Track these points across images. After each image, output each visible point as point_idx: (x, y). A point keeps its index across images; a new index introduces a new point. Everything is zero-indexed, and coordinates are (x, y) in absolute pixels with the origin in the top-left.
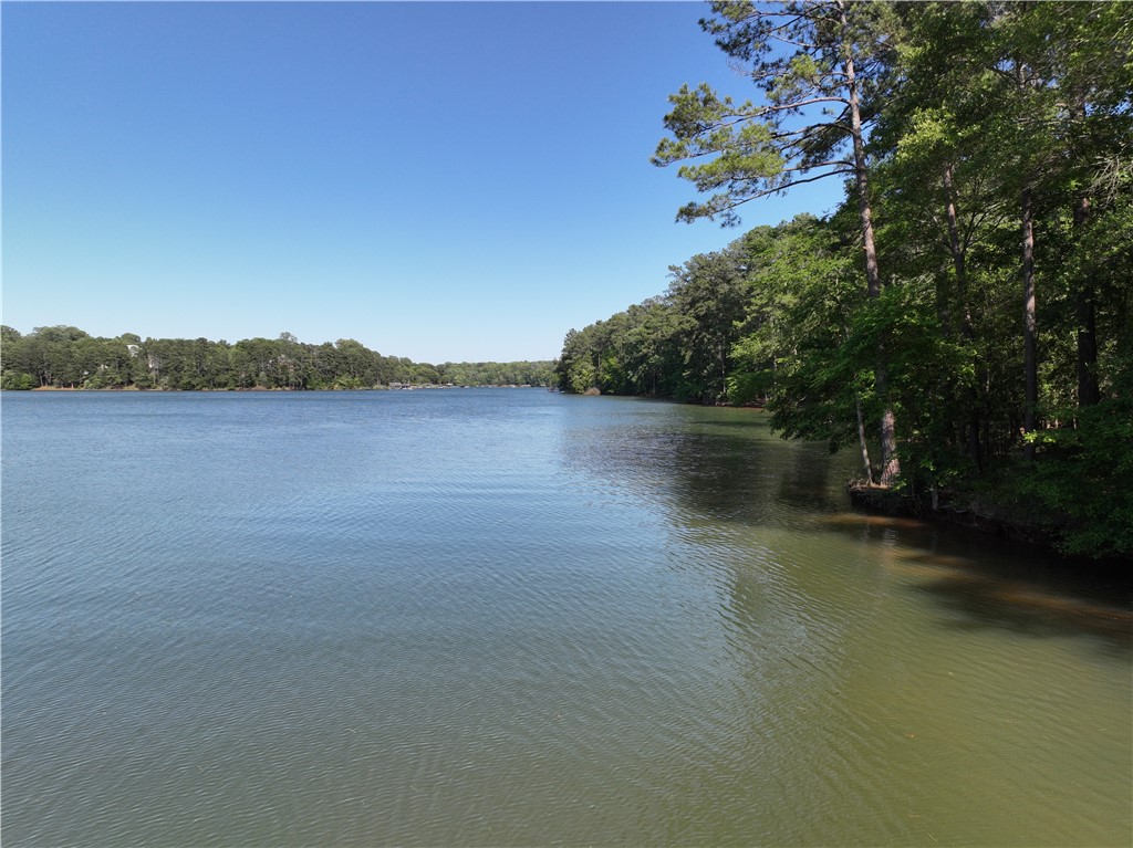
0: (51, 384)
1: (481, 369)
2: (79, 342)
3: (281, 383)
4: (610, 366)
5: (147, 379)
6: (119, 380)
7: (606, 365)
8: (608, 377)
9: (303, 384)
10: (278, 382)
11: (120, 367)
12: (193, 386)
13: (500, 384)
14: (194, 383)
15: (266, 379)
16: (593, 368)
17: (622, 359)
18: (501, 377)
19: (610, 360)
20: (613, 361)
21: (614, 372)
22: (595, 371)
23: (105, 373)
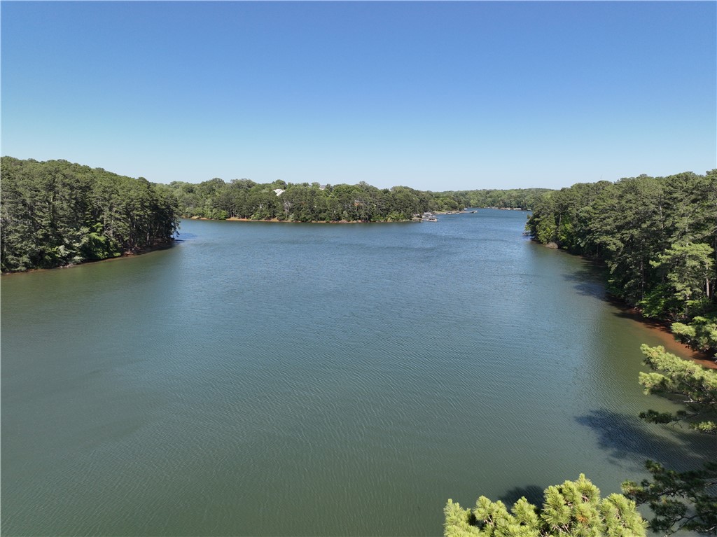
0: (235, 216)
1: (488, 195)
2: (253, 188)
3: (356, 218)
4: (566, 229)
5: (283, 215)
6: (269, 216)
7: (563, 228)
8: (564, 238)
9: (369, 219)
10: (354, 217)
11: (269, 207)
12: (307, 220)
13: (500, 207)
14: (307, 218)
15: (347, 215)
16: (555, 227)
17: (575, 226)
18: (501, 203)
19: (566, 225)
20: (569, 226)
21: (569, 234)
22: (556, 229)
23: (262, 211)
